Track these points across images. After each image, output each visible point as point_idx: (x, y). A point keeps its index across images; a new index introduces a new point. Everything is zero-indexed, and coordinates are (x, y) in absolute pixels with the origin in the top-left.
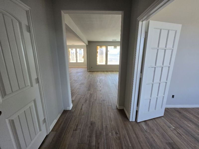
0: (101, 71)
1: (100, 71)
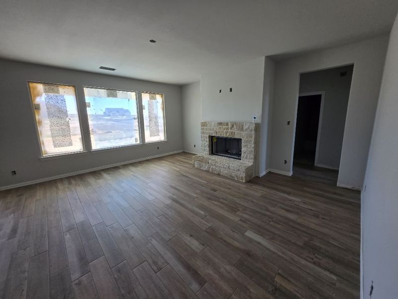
0: (69, 178)
1: (61, 180)
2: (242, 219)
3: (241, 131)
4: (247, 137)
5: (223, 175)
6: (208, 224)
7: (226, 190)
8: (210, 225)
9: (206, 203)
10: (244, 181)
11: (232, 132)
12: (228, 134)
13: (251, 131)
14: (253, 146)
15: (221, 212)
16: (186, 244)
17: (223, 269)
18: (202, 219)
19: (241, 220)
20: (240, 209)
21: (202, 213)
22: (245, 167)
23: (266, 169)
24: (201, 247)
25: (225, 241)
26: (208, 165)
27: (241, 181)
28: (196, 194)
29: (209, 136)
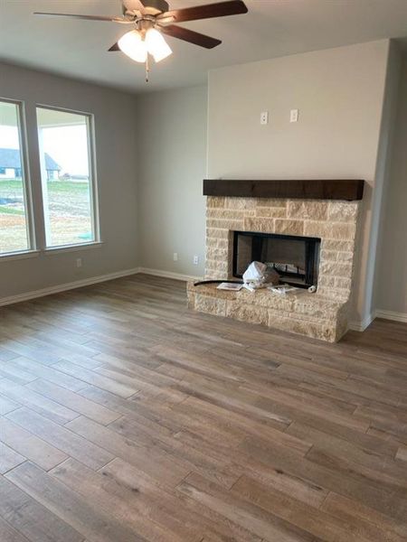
2: (372, 425)
3: (320, 218)
4: (335, 235)
5: (276, 326)
6: (304, 443)
7: (301, 362)
8: (311, 445)
9: (272, 394)
10: (332, 340)
11: (295, 223)
12: (284, 228)
13: (348, 218)
14: (351, 254)
15: (316, 412)
16: (277, 491)
17: (389, 533)
18: (283, 431)
19: (371, 428)
20: (358, 404)
21: (276, 417)
22: (335, 305)
23: (372, 310)
24: (316, 495)
25: (363, 476)
26: (231, 303)
27: (324, 339)
28: (234, 373)
29: (230, 231)
